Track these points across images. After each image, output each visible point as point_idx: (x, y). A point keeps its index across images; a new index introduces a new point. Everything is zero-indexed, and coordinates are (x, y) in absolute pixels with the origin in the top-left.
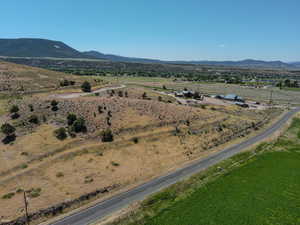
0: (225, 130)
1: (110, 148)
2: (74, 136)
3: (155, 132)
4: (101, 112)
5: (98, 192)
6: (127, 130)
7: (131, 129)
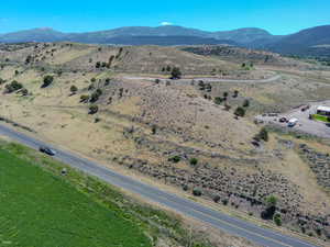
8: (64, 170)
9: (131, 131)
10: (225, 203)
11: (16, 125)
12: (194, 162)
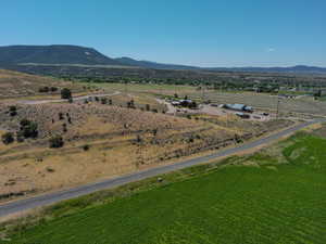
0: (196, 141)
1: (55, 154)
2: (22, 141)
3: (114, 140)
4: (61, 118)
5: (12, 194)
6: (82, 138)
7: (87, 136)
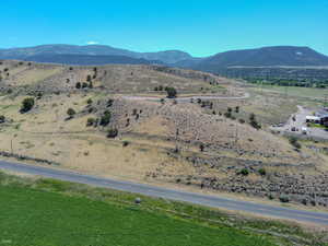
4: (135, 114)
8: (139, 199)
9: (176, 151)
10: (313, 203)
11: (22, 158)
12: (263, 173)
